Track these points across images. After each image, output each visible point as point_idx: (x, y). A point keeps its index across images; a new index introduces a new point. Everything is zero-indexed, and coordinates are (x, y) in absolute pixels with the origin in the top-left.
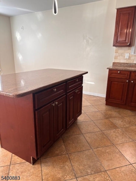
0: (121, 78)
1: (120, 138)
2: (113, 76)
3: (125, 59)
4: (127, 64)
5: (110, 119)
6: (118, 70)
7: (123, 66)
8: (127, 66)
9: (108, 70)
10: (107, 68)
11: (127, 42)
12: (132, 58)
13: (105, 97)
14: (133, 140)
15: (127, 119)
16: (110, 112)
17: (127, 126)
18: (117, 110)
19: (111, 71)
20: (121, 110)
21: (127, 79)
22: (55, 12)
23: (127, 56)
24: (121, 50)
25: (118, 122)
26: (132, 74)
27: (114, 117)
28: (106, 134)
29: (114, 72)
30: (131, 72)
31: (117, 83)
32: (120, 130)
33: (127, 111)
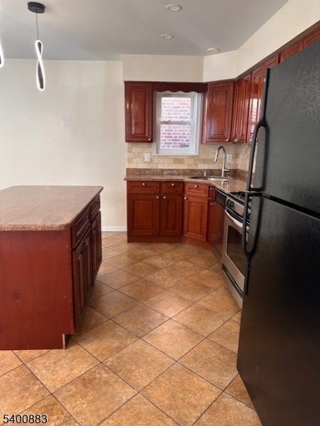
0: (148, 194)
1: (170, 279)
2: (135, 191)
3: (144, 163)
4: (149, 170)
5: (146, 261)
6: (143, 182)
7: (143, 174)
8: (149, 174)
9: (126, 182)
10: (125, 180)
11: (147, 135)
12: (155, 161)
13: (126, 230)
14: (186, 278)
15: (168, 255)
16: (139, 252)
17: (172, 263)
18: (149, 246)
19: (130, 184)
20: (154, 245)
21: (157, 194)
22: (42, 87)
23: (147, 157)
24: (138, 148)
25: (158, 262)
26: (163, 186)
27: (150, 256)
28: (149, 280)
29: (136, 184)
30: (160, 183)
31: (141, 202)
32: (165, 270)
33: (163, 244)
